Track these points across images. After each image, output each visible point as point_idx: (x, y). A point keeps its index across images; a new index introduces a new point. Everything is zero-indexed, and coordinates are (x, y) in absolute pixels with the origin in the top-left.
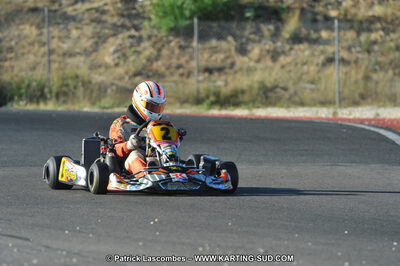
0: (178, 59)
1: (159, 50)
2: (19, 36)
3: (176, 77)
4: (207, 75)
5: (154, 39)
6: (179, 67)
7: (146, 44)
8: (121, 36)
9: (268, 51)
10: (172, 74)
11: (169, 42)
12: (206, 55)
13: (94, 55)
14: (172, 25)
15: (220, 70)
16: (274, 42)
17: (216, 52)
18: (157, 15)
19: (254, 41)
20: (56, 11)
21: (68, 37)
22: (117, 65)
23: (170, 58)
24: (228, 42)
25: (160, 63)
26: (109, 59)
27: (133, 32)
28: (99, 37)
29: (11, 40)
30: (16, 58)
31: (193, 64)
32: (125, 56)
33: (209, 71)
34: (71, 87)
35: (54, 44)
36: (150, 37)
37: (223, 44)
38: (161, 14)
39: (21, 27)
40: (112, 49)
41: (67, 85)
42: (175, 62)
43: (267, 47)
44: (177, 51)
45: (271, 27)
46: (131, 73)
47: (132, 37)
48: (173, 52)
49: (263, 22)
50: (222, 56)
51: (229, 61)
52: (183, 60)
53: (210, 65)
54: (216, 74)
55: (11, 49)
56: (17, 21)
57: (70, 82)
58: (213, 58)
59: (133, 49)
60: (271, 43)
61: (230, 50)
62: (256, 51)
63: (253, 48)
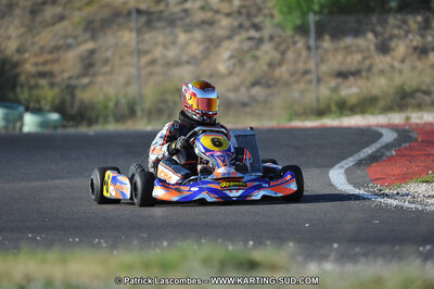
0: (306, 62)
1: (283, 53)
2: (117, 44)
3: (302, 86)
4: (339, 80)
5: (277, 39)
6: (306, 72)
7: (267, 46)
8: (237, 38)
9: (415, 49)
10: (297, 82)
11: (295, 43)
12: (340, 57)
13: (205, 63)
14: (298, 22)
15: (356, 73)
16: (423, 36)
17: (352, 53)
18: (281, 11)
19: (398, 37)
20: (161, 12)
21: (174, 43)
22: (231, 73)
23: (296, 61)
24: (367, 40)
25: (284, 69)
26: (222, 68)
27: (253, 33)
28: (212, 41)
29: (107, 50)
30: (111, 72)
31: (324, 68)
32: (241, 63)
33: (342, 75)
34: (170, 104)
35: (158, 52)
36: (271, 38)
37: (361, 42)
38: (285, 10)
39: (120, 33)
40: (226, 55)
41: (165, 101)
42: (301, 66)
43: (415, 43)
44: (304, 53)
45: (419, 19)
46: (247, 83)
47: (250, 39)
48: (299, 54)
49: (411, 13)
50: (358, 57)
51: (367, 63)
52: (311, 65)
53: (344, 69)
54: (351, 79)
55: (106, 61)
56: (115, 27)
57: (168, 97)
58: (349, 60)
59: (251, 53)
60: (418, 38)
61: (368, 49)
62: (401, 48)
63: (397, 46)
